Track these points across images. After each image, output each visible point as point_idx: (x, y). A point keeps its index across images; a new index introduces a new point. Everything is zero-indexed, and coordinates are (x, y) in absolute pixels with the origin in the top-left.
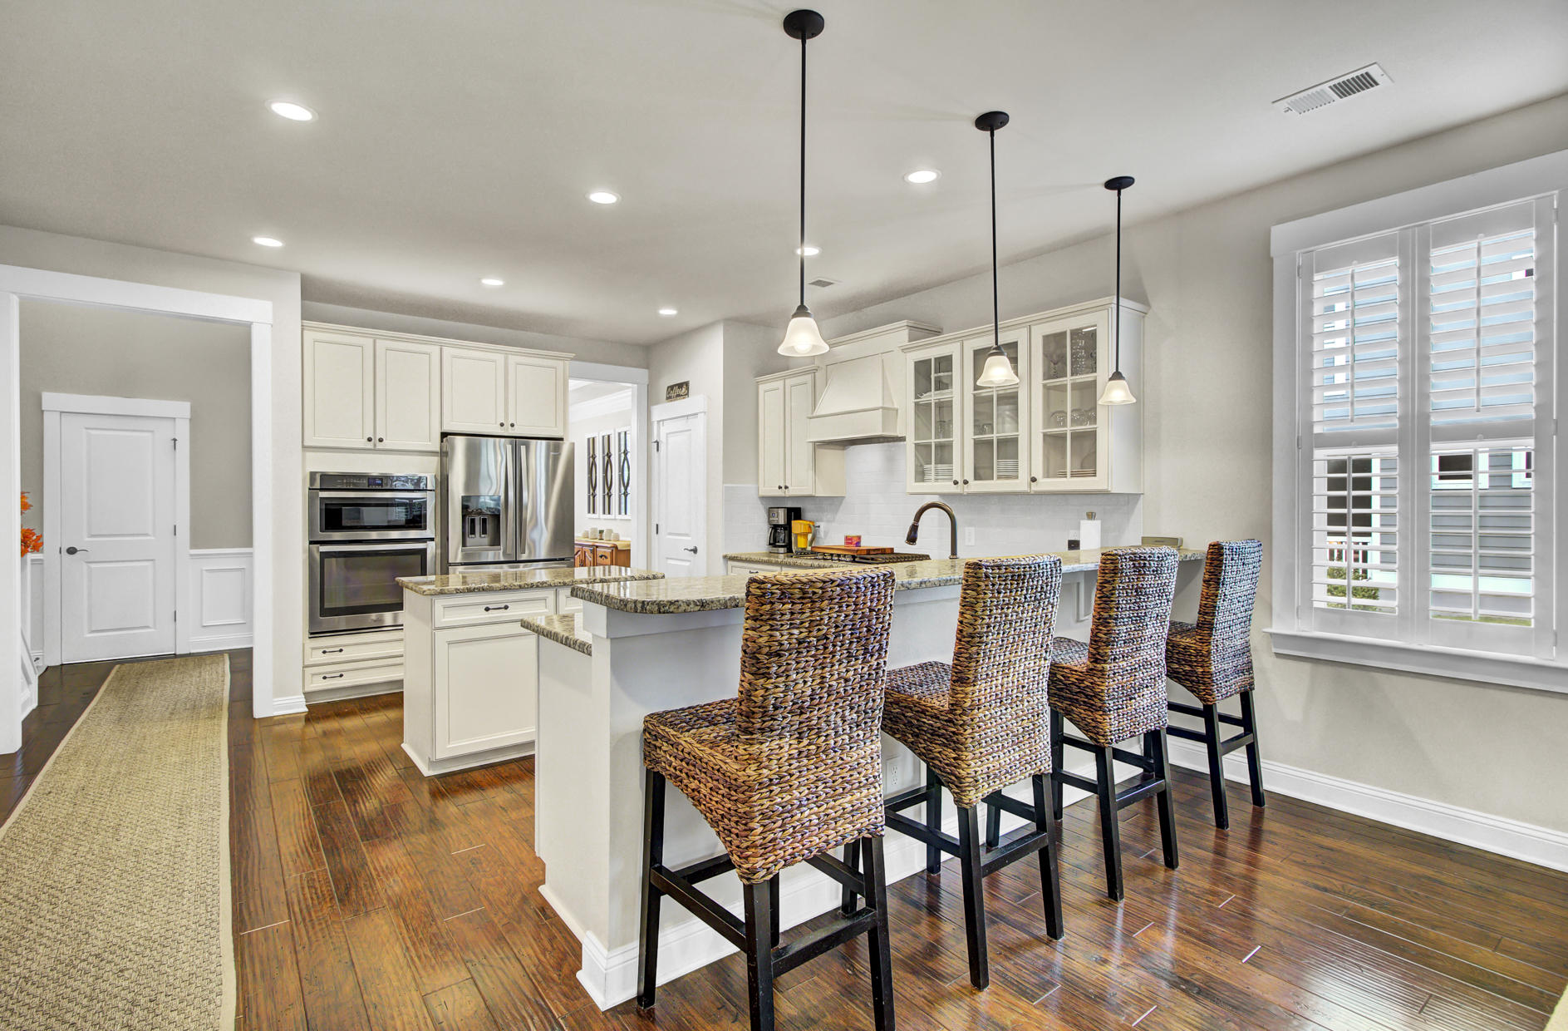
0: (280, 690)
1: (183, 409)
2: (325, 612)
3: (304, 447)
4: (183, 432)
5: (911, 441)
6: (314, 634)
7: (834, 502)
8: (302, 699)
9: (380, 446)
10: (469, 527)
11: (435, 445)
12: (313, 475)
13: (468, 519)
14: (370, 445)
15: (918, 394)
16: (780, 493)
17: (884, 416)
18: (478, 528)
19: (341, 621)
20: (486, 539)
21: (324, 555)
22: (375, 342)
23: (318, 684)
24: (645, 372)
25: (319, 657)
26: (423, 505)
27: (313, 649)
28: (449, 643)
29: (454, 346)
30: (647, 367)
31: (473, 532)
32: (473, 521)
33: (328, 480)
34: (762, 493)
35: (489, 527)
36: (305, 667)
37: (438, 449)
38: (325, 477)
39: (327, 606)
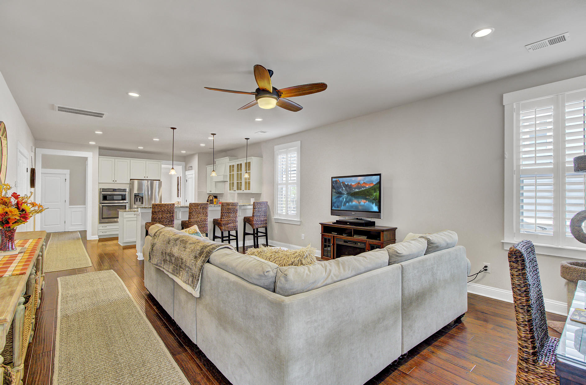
0: (93, 235)
1: (67, 172)
2: (103, 218)
3: (99, 183)
4: (68, 177)
5: (229, 182)
6: (100, 223)
7: (222, 195)
8: (97, 236)
9: (116, 182)
10: (136, 200)
11: (128, 182)
12: (100, 189)
13: (136, 198)
14: (113, 182)
15: (230, 173)
16: (210, 193)
17: (223, 177)
18: (138, 200)
19: (107, 220)
20: (140, 203)
21: (103, 206)
22: (115, 160)
23: (101, 234)
24: (184, 163)
25: (101, 228)
26: (125, 195)
27: (100, 226)
28: (127, 221)
29: (133, 160)
30: (185, 162)
31: (137, 201)
32: (137, 199)
33: (104, 190)
34: (207, 193)
35: (141, 200)
36: (98, 230)
37: (129, 183)
38: (103, 189)
39: (103, 217)
